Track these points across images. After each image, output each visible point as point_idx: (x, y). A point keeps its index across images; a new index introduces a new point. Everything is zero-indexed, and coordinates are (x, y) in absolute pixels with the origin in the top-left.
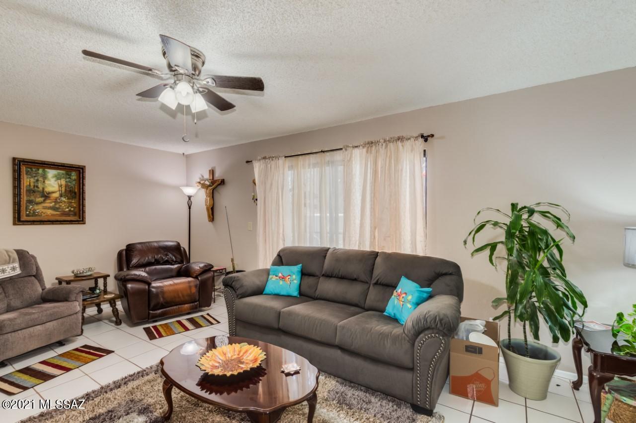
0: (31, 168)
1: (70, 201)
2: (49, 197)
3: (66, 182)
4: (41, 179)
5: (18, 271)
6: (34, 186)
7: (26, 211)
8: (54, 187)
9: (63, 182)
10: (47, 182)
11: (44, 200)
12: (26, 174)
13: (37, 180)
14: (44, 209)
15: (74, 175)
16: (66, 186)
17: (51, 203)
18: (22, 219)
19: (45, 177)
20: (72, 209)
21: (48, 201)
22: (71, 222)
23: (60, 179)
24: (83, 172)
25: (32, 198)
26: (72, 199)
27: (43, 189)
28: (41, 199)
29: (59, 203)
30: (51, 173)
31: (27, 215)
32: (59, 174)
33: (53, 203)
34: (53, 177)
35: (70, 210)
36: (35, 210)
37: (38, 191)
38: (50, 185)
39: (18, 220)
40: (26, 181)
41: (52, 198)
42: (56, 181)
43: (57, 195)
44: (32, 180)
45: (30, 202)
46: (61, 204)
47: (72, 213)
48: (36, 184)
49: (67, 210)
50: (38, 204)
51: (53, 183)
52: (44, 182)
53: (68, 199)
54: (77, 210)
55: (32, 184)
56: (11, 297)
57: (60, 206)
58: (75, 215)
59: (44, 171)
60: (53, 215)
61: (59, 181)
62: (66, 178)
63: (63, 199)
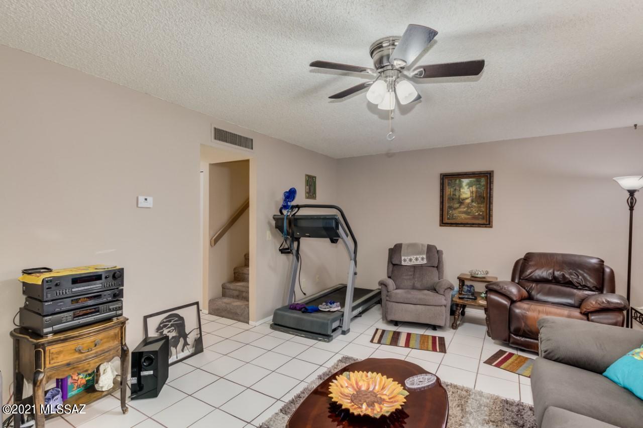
0: (451, 180)
1: (480, 205)
2: (463, 203)
3: (477, 188)
4: (458, 188)
5: (425, 262)
6: (453, 195)
7: (448, 215)
8: (466, 194)
9: (474, 189)
10: (462, 190)
11: (460, 206)
12: (448, 185)
13: (455, 190)
14: (460, 214)
15: (483, 181)
16: (477, 192)
17: (464, 208)
18: (444, 222)
19: (460, 186)
20: (481, 213)
21: (463, 206)
22: (479, 225)
23: (472, 187)
24: (490, 177)
25: (452, 204)
26: (481, 204)
27: (459, 196)
28: (457, 205)
29: (471, 208)
30: (465, 181)
31: (448, 219)
32: (471, 182)
33: (466, 208)
34: (466, 186)
35: (479, 214)
36: (453, 214)
37: (456, 199)
38: (464, 193)
39: (443, 223)
40: (449, 191)
41: (465, 204)
42: (468, 188)
43: (468, 201)
44: (452, 190)
45: (450, 208)
46: (472, 209)
47: (480, 217)
48: (454, 193)
49: (477, 214)
50: (455, 209)
51: (466, 190)
52: (460, 190)
53: (478, 204)
54: (485, 214)
55: (452, 193)
56: (416, 279)
57: (472, 210)
58: (483, 218)
59: (460, 181)
60: (465, 219)
61: (471, 188)
62: (476, 185)
63: (474, 204)
